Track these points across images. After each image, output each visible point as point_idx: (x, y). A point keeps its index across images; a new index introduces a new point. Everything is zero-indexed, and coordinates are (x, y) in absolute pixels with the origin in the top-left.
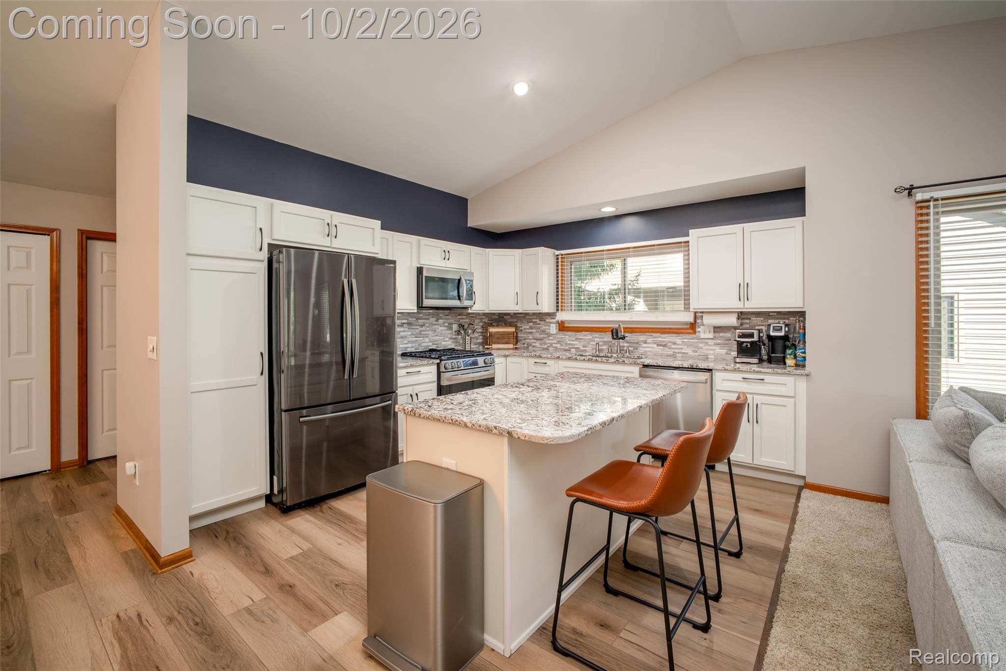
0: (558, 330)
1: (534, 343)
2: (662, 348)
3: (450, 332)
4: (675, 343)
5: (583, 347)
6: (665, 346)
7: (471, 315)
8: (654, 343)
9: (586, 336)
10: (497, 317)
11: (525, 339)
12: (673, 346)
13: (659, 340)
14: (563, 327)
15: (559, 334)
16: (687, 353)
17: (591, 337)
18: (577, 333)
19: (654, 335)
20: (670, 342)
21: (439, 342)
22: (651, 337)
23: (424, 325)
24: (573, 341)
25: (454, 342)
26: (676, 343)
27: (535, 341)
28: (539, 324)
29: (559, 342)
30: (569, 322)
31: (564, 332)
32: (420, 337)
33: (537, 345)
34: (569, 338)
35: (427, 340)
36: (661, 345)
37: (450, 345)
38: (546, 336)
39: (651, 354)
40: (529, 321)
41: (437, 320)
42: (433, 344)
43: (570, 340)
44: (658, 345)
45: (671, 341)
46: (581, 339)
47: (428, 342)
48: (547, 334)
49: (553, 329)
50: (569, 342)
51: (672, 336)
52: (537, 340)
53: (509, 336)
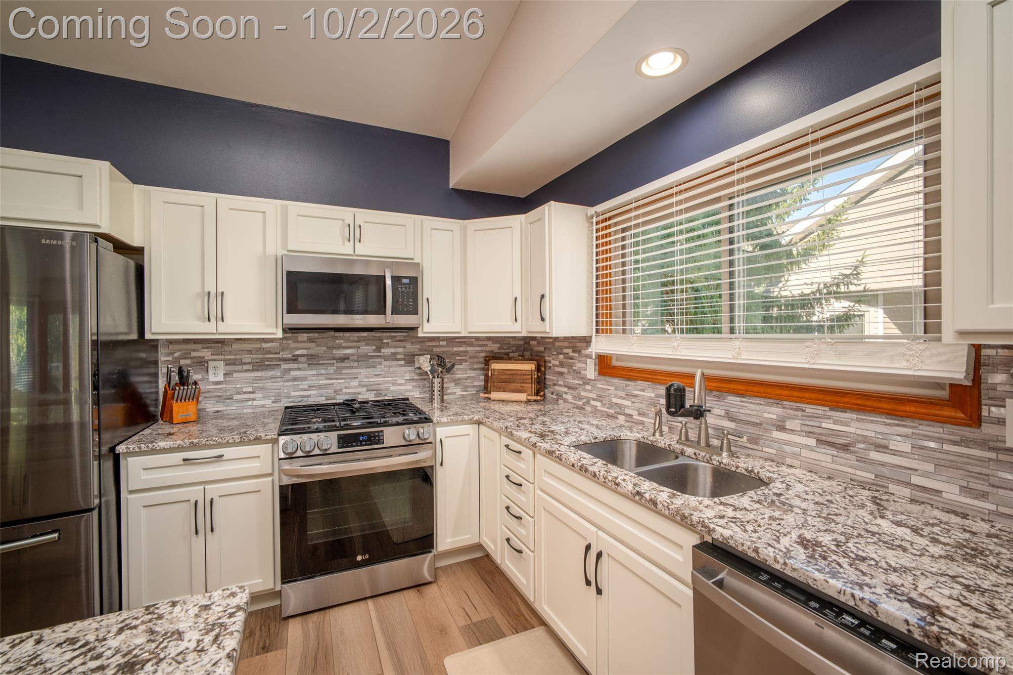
0: (597, 373)
1: (566, 393)
2: (835, 453)
3: (410, 368)
4: (882, 448)
5: (639, 414)
6: (845, 448)
7: (457, 340)
8: (809, 434)
9: (644, 390)
11: (555, 385)
12: (874, 455)
13: (824, 425)
14: (605, 365)
15: (600, 380)
17: (653, 395)
18: (628, 383)
19: (810, 409)
20: (865, 440)
21: (382, 387)
22: (800, 413)
23: (348, 358)
24: (621, 398)
25: (419, 387)
26: (886, 447)
27: (566, 390)
28: (571, 359)
29: (599, 398)
30: (620, 357)
31: (607, 378)
32: (337, 379)
33: (569, 397)
34: (615, 391)
35: (355, 383)
36: (832, 445)
37: (407, 391)
38: (581, 383)
39: (796, 463)
40: (559, 351)
41: (378, 349)
42: (368, 391)
43: (616, 396)
44: (819, 441)
45: (866, 437)
46: (636, 396)
47: (356, 387)
48: (582, 378)
49: (591, 371)
50: (615, 400)
51: (872, 422)
52: (569, 388)
53: (525, 377)
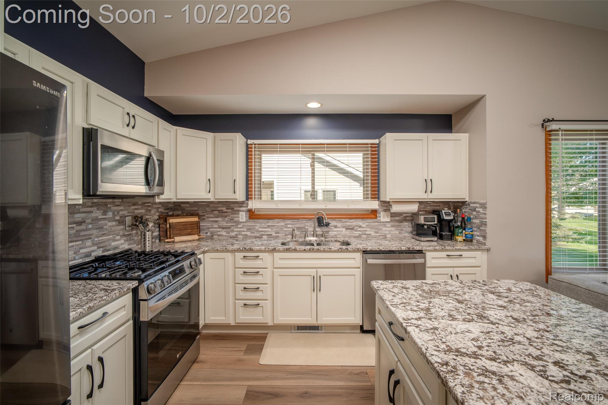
0: (248, 218)
1: (219, 231)
2: (350, 231)
3: (122, 227)
4: (360, 227)
5: (276, 233)
6: (352, 229)
7: (146, 205)
8: (343, 227)
9: (278, 223)
10: (173, 205)
11: (209, 228)
12: (359, 229)
13: (347, 224)
14: (252, 215)
15: (250, 222)
16: (371, 234)
17: (284, 224)
18: (269, 221)
19: (343, 220)
20: (357, 226)
21: (107, 243)
22: (341, 222)
23: (85, 222)
24: (264, 228)
25: (127, 240)
26: (361, 227)
27: (221, 229)
28: (225, 212)
29: (248, 230)
30: (259, 210)
31: (255, 220)
32: (76, 241)
33: (224, 233)
34: (260, 225)
35: (89, 243)
36: (349, 229)
37: (122, 244)
38: (234, 224)
39: (340, 236)
40: (213, 209)
41: (105, 213)
42: (98, 248)
43: (261, 227)
44: (346, 229)
45: (357, 225)
46: (274, 226)
47: (90, 246)
48: (235, 222)
49: (243, 216)
50: (260, 230)
51: (358, 221)
52: (223, 228)
53: (193, 225)
